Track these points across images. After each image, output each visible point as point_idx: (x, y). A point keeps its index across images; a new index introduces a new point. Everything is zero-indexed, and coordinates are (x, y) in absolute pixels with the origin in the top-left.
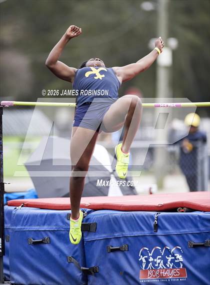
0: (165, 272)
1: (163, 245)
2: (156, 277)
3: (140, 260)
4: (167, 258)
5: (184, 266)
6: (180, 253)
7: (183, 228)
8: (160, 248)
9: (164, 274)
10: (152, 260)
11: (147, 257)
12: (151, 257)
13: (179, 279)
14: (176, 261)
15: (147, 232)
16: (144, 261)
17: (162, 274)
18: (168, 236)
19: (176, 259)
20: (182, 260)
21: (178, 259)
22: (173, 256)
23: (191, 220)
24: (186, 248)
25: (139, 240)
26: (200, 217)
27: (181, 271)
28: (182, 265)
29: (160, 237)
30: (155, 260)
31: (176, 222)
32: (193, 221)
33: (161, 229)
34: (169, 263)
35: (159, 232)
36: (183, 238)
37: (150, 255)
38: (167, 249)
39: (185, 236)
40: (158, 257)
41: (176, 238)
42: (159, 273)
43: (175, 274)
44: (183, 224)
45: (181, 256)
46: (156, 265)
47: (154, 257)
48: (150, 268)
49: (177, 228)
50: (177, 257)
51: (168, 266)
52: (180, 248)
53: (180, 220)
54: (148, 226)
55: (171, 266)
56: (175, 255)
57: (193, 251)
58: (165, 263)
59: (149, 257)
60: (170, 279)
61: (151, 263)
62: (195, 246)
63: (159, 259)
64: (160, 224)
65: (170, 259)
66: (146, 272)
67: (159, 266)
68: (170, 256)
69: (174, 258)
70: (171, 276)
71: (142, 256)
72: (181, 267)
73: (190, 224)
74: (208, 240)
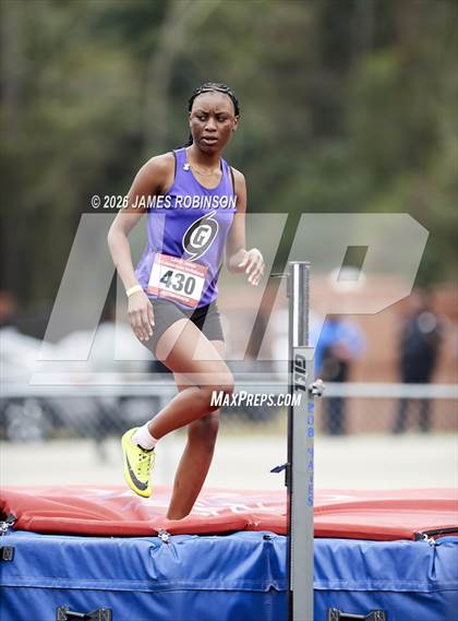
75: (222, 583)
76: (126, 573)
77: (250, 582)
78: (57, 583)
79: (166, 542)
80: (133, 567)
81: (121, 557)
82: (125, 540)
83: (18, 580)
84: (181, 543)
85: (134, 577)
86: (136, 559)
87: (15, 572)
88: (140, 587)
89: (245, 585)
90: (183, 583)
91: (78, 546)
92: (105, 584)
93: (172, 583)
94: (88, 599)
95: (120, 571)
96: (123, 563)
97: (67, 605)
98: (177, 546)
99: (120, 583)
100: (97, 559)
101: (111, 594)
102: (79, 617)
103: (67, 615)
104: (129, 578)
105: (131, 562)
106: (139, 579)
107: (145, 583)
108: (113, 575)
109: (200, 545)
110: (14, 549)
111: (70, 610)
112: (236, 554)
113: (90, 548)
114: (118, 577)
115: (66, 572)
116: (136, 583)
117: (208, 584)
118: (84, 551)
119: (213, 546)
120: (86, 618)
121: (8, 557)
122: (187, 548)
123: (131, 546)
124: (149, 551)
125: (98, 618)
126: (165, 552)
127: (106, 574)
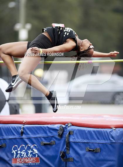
0: (27, 160)
1: (26, 144)
2: (21, 162)
3: (12, 152)
4: (29, 151)
5: (38, 156)
6: (36, 149)
7: (38, 134)
8: (24, 146)
9: (27, 161)
10: (20, 152)
11: (16, 151)
12: (19, 151)
13: (35, 163)
14: (34, 153)
15: (17, 136)
16: (15, 153)
17: (26, 161)
18: (29, 139)
19: (33, 152)
20: (37, 153)
21: (35, 152)
22: (32, 150)
23: (43, 129)
24: (40, 145)
25: (12, 141)
26: (48, 127)
27: (36, 159)
28: (37, 156)
29: (25, 139)
30: (21, 153)
31: (34, 130)
32: (44, 130)
33: (25, 134)
34: (29, 154)
35: (24, 136)
36: (38, 140)
37: (18, 149)
38: (28, 146)
39: (39, 138)
40: (23, 151)
41: (34, 140)
42: (24, 160)
43: (33, 161)
44: (38, 132)
45: (36, 150)
46: (22, 156)
47: (21, 151)
48: (18, 157)
49: (35, 134)
50: (34, 151)
51: (29, 156)
52: (36, 146)
53: (36, 129)
54: (18, 132)
55: (31, 156)
56: (33, 149)
57: (43, 147)
58: (27, 154)
59: (18, 151)
60: (30, 164)
61: (19, 154)
62: (45, 145)
63: (24, 152)
64: (24, 132)
65: (30, 152)
66: (16, 159)
67: (23, 156)
68: (30, 150)
69: (32, 151)
70: (30, 162)
71: (13, 150)
72: (36, 157)
73: (42, 131)
74: (52, 141)
76: (104, 138)
78: (85, 141)
79: (115, 130)
80: (106, 137)
81: (102, 134)
82: (103, 129)
83: (75, 140)
86: (106, 134)
87: (73, 137)
88: (108, 142)
90: (119, 141)
91: (91, 131)
92: (98, 141)
93: (116, 141)
94: (94, 145)
95: (102, 138)
96: (103, 136)
97: (88, 147)
98: (118, 131)
99: (102, 141)
100: (96, 135)
101: (100, 144)
102: (92, 150)
103: (89, 150)
104: (105, 140)
105: (105, 135)
107: (109, 141)
108: (100, 139)
110: (73, 131)
113: (94, 131)
114: (102, 139)
115: (88, 138)
116: (106, 141)
118: (92, 132)
120: (93, 151)
121: (72, 133)
122: (120, 132)
123: (105, 131)
124: (110, 132)
125: (96, 151)
126: (114, 132)
127: (98, 139)
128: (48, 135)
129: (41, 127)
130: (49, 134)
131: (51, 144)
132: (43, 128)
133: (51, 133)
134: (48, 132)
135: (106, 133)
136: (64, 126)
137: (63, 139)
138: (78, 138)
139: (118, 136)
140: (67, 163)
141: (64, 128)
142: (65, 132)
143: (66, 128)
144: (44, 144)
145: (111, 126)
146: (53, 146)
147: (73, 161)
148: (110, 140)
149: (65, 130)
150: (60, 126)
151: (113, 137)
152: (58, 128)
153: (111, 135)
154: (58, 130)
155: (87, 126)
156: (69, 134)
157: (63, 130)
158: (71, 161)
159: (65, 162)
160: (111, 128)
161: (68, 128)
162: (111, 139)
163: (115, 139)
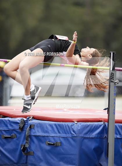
32: (5, 123)
57: (4, 140)
74: (13, 134)
75: (91, 135)
77: (99, 135)
78: (46, 135)
79: (76, 124)
80: (67, 131)
81: (64, 128)
82: (65, 123)
83: (35, 134)
84: (80, 124)
85: (67, 133)
87: (34, 131)
88: (69, 136)
89: (97, 136)
90: (81, 135)
91: (52, 125)
92: (58, 135)
93: (78, 135)
94: (54, 139)
95: (64, 132)
96: (64, 130)
99: (63, 135)
101: (61, 138)
102: (52, 144)
103: (48, 143)
104: (66, 134)
105: (66, 129)
106: (68, 134)
107: (70, 135)
108: (62, 133)
109: (85, 125)
110: (34, 125)
111: (49, 142)
112: (95, 127)
113: (55, 125)
115: (48, 131)
116: (68, 135)
117: (87, 136)
119: (89, 125)
120: (54, 144)
121: (32, 127)
122: (82, 125)
123: (66, 125)
124: (71, 126)
125: (57, 144)
126: (76, 126)
127: (59, 133)
128: (8, 128)
129: (2, 120)
130: (10, 127)
131: (13, 137)
132: (4, 121)
133: (12, 126)
134: (9, 125)
135: (67, 127)
136: (25, 119)
137: (24, 132)
138: (38, 131)
139: (79, 129)
140: (28, 157)
141: (25, 121)
142: (26, 126)
143: (27, 121)
144: (5, 137)
145: (73, 119)
146: (15, 139)
147: (33, 154)
148: (71, 133)
149: (27, 123)
150: (21, 119)
151: (74, 131)
152: (19, 121)
153: (72, 128)
154: (19, 123)
155: (48, 119)
156: (30, 127)
157: (24, 123)
158: (31, 154)
159: (25, 156)
160: (74, 122)
161: (30, 122)
162: (73, 133)
163: (77, 133)
